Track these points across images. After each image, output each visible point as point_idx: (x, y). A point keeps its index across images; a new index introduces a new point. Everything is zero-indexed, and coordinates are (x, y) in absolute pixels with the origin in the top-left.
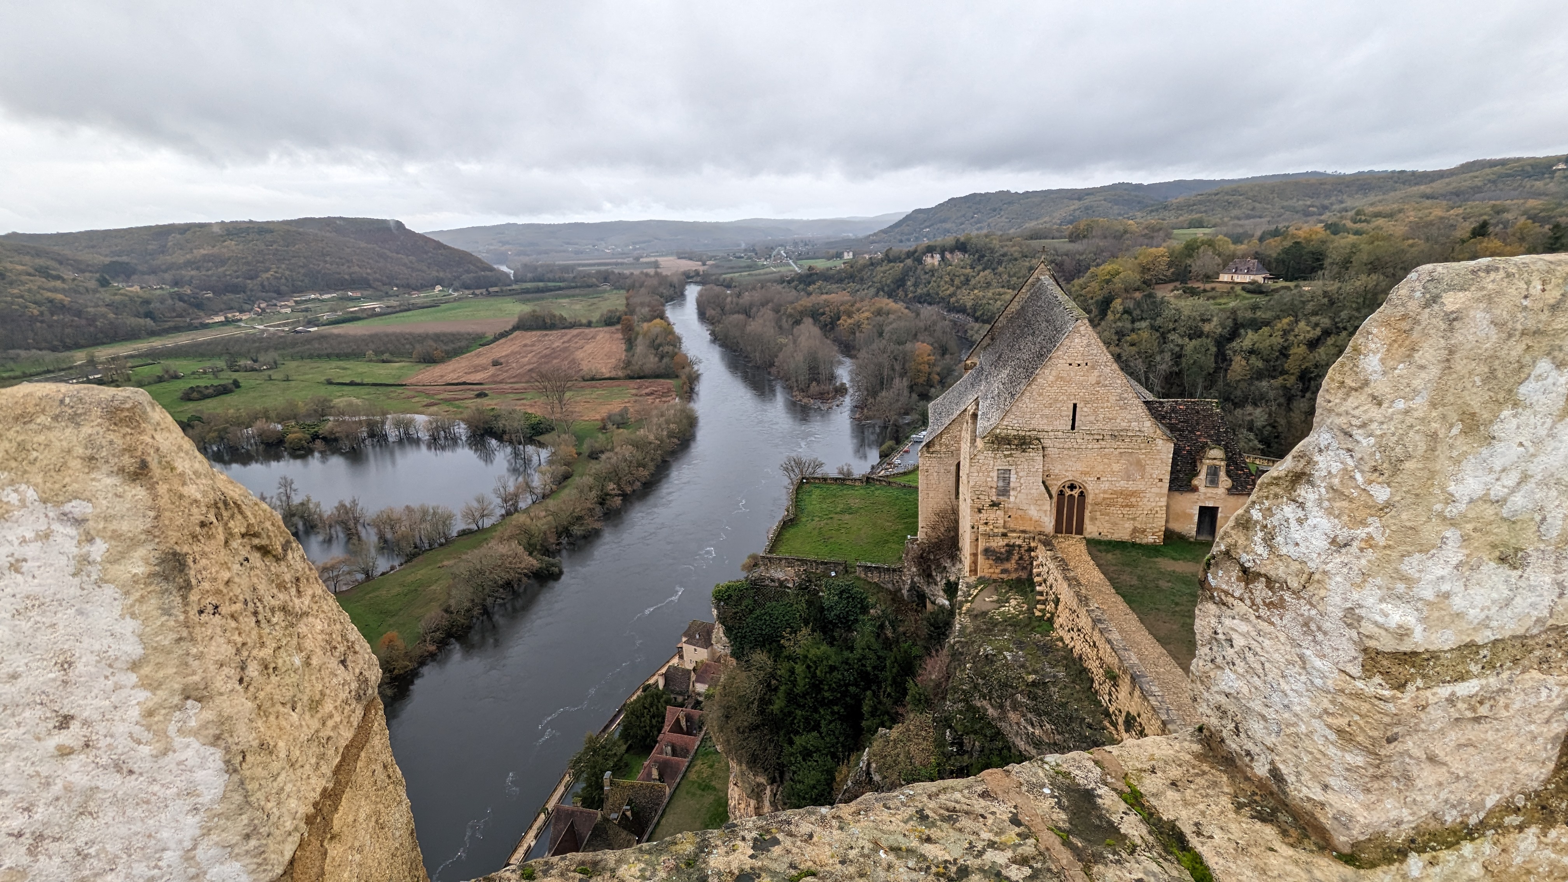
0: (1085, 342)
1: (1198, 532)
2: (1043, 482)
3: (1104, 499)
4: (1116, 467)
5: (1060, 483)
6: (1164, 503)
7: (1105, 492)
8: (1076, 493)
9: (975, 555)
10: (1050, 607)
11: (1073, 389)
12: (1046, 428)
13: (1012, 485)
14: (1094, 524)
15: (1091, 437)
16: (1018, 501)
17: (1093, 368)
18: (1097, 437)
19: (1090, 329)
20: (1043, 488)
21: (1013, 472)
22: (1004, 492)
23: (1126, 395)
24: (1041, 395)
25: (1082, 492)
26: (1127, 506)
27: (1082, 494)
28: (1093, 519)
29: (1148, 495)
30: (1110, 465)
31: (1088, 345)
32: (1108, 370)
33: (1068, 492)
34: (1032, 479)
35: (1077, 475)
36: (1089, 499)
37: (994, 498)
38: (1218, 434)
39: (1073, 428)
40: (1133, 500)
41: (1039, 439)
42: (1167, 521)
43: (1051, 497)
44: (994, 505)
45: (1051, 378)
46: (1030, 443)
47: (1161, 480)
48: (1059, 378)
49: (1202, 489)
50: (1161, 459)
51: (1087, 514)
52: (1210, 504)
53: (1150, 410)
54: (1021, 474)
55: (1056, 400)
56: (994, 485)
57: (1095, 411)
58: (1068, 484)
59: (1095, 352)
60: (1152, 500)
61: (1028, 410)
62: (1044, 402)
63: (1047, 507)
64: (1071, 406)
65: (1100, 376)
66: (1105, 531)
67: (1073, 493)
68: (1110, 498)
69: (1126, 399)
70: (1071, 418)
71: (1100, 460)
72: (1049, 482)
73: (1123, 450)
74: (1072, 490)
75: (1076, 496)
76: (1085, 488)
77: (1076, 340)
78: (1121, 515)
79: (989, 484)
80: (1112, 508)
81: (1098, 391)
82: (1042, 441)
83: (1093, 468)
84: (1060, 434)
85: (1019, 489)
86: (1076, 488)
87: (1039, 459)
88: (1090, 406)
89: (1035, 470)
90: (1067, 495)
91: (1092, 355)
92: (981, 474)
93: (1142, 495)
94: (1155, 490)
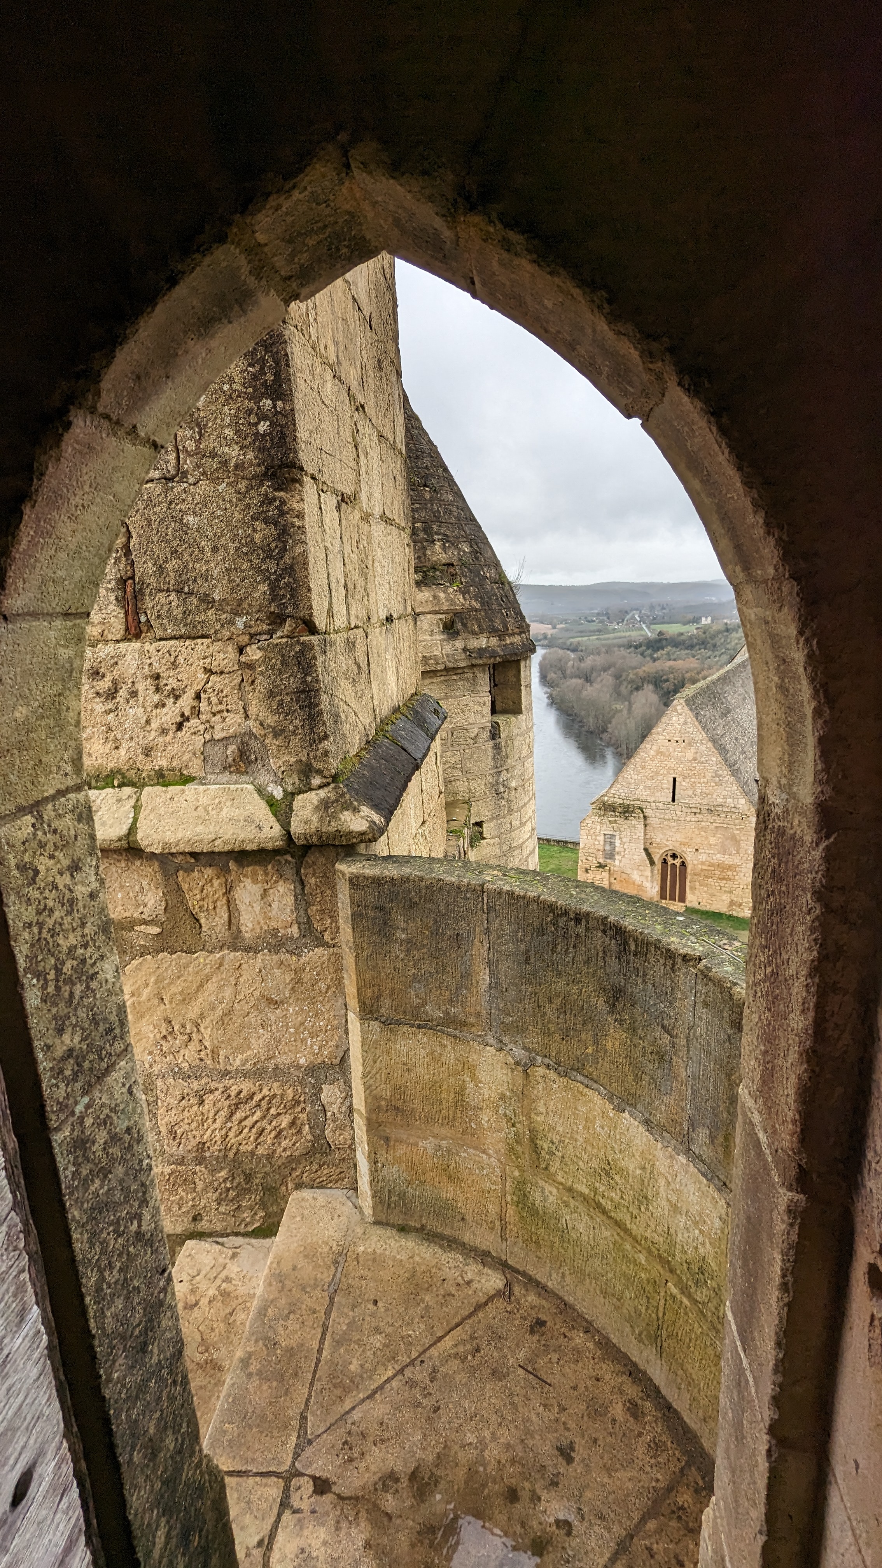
0: (682, 720)
2: (646, 850)
3: (702, 870)
4: (713, 840)
5: (661, 852)
7: (703, 863)
8: (677, 862)
11: (672, 764)
12: (648, 798)
13: (616, 849)
14: (694, 894)
15: (689, 811)
16: (622, 865)
17: (690, 745)
18: (694, 810)
19: (686, 708)
20: (644, 854)
21: (617, 837)
22: (611, 855)
23: (720, 772)
24: (643, 767)
25: (683, 862)
26: (724, 879)
27: (683, 864)
28: (693, 889)
30: (707, 838)
31: (685, 723)
32: (703, 748)
33: (670, 861)
34: (634, 846)
35: (677, 845)
36: (689, 870)
37: (601, 861)
39: (673, 800)
40: (730, 873)
41: (640, 808)
43: (652, 863)
44: (601, 866)
45: (652, 752)
46: (633, 812)
48: (659, 752)
51: (688, 884)
54: (624, 840)
55: (657, 774)
56: (601, 848)
57: (693, 785)
58: (670, 853)
59: (691, 730)
60: (747, 875)
61: (633, 781)
62: (647, 774)
63: (648, 873)
64: (671, 780)
65: (696, 753)
66: (704, 901)
67: (675, 862)
68: (708, 870)
69: (720, 775)
70: (671, 790)
71: (697, 832)
72: (651, 850)
73: (718, 825)
74: (674, 859)
75: (678, 865)
76: (685, 858)
77: (674, 718)
78: (718, 888)
79: (596, 848)
80: (710, 880)
81: (695, 767)
82: (644, 810)
83: (691, 839)
84: (661, 805)
85: (622, 854)
86: (677, 857)
87: (641, 827)
88: (688, 780)
89: (637, 837)
90: (669, 863)
91: (688, 733)
92: (589, 837)
93: (737, 869)
94: (750, 865)
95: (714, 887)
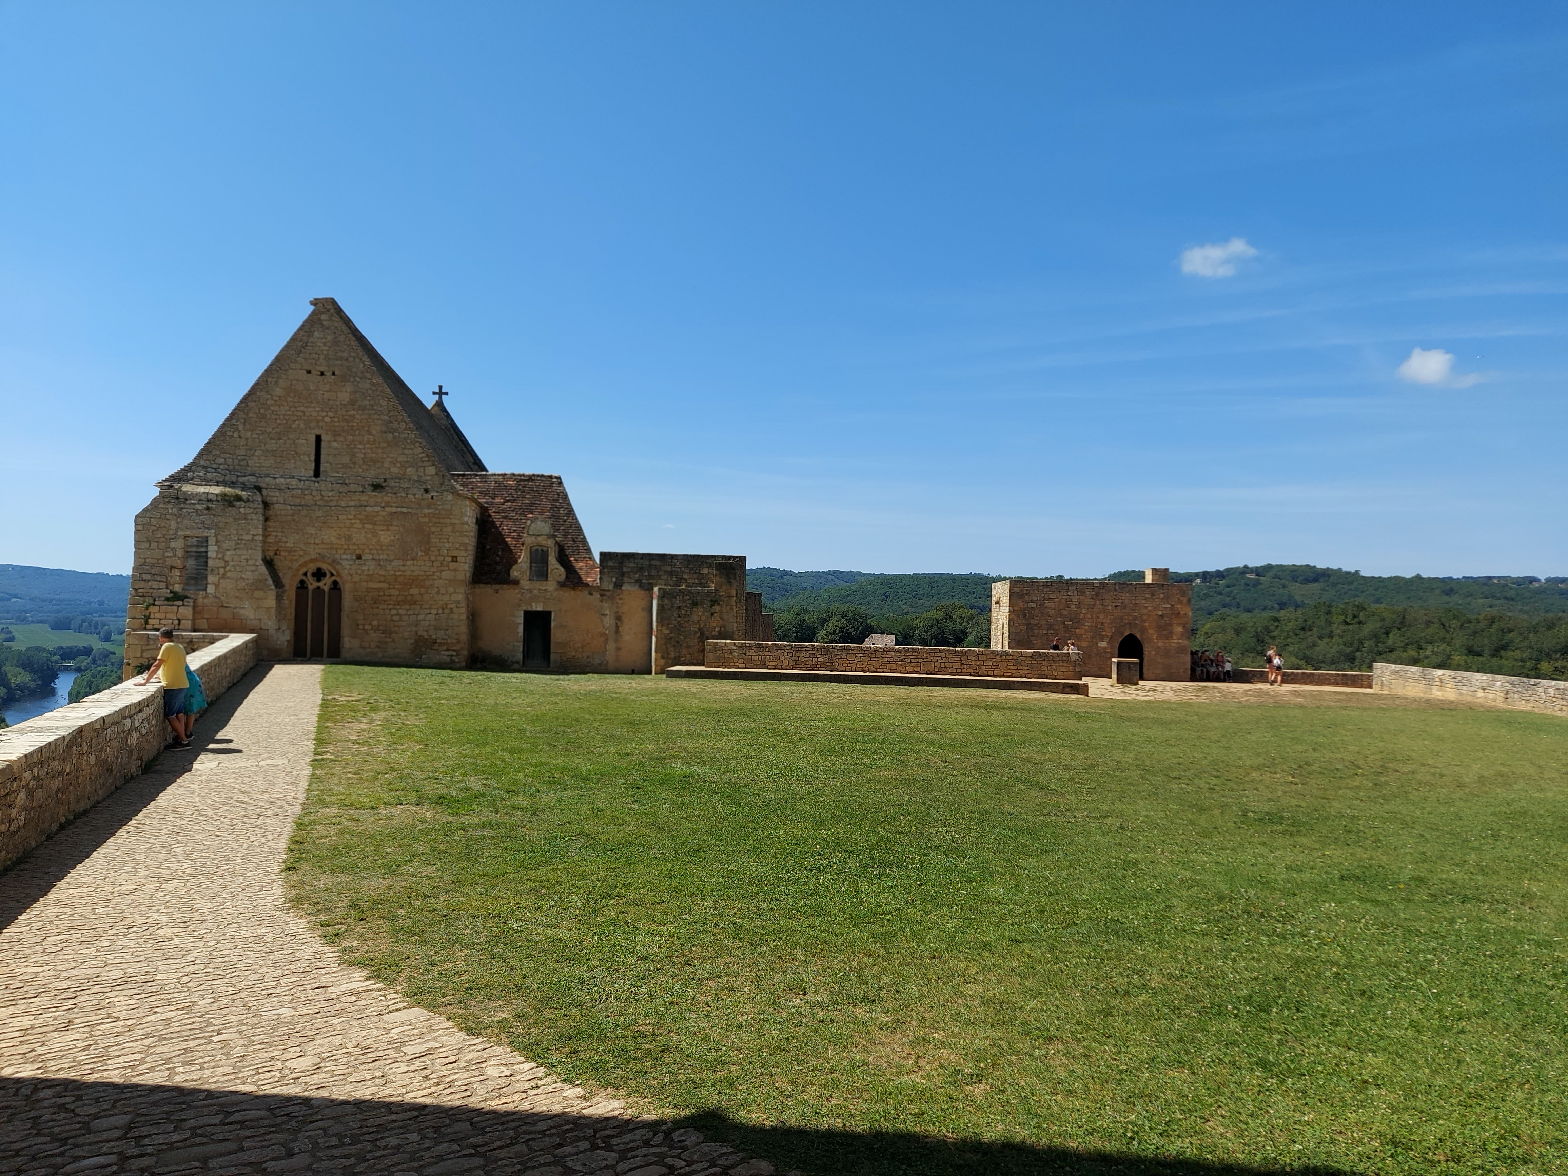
0: (329, 338)
1: (526, 654)
2: (269, 563)
3: (369, 589)
4: (385, 537)
5: (296, 566)
6: (464, 599)
7: (369, 579)
8: (325, 584)
11: (313, 412)
12: (272, 473)
13: (211, 564)
14: (354, 635)
15: (344, 489)
16: (220, 592)
17: (344, 379)
18: (353, 488)
20: (263, 569)
21: (212, 541)
22: (198, 578)
23: (395, 425)
24: (263, 418)
25: (335, 583)
26: (405, 602)
27: (335, 585)
28: (353, 626)
29: (438, 583)
30: (375, 535)
31: (335, 343)
32: (366, 383)
33: (312, 584)
34: (245, 555)
35: (325, 552)
36: (346, 594)
37: (178, 588)
39: (317, 473)
40: (414, 591)
41: (257, 487)
42: (471, 631)
43: (279, 585)
44: (177, 598)
45: (278, 391)
47: (454, 559)
48: (291, 392)
49: (525, 583)
50: (453, 525)
51: (344, 618)
52: (540, 608)
54: (225, 545)
55: (288, 428)
56: (179, 563)
57: (349, 447)
58: (312, 568)
59: (345, 355)
60: (443, 591)
61: (243, 442)
62: (269, 430)
63: (271, 601)
64: (313, 439)
65: (355, 392)
66: (373, 645)
67: (321, 584)
68: (379, 589)
69: (396, 430)
70: (313, 458)
71: (360, 526)
72: (278, 563)
73: (394, 510)
74: (319, 580)
75: (326, 589)
76: (339, 575)
77: (316, 334)
78: (396, 618)
79: (169, 562)
80: (382, 606)
81: (353, 416)
82: (264, 492)
83: (349, 538)
84: (294, 482)
85: (222, 571)
86: (324, 575)
87: (257, 519)
88: (341, 439)
89: (249, 537)
90: (311, 588)
91: (341, 359)
92: (154, 545)
93: (427, 583)
94: (446, 574)
95: (389, 618)
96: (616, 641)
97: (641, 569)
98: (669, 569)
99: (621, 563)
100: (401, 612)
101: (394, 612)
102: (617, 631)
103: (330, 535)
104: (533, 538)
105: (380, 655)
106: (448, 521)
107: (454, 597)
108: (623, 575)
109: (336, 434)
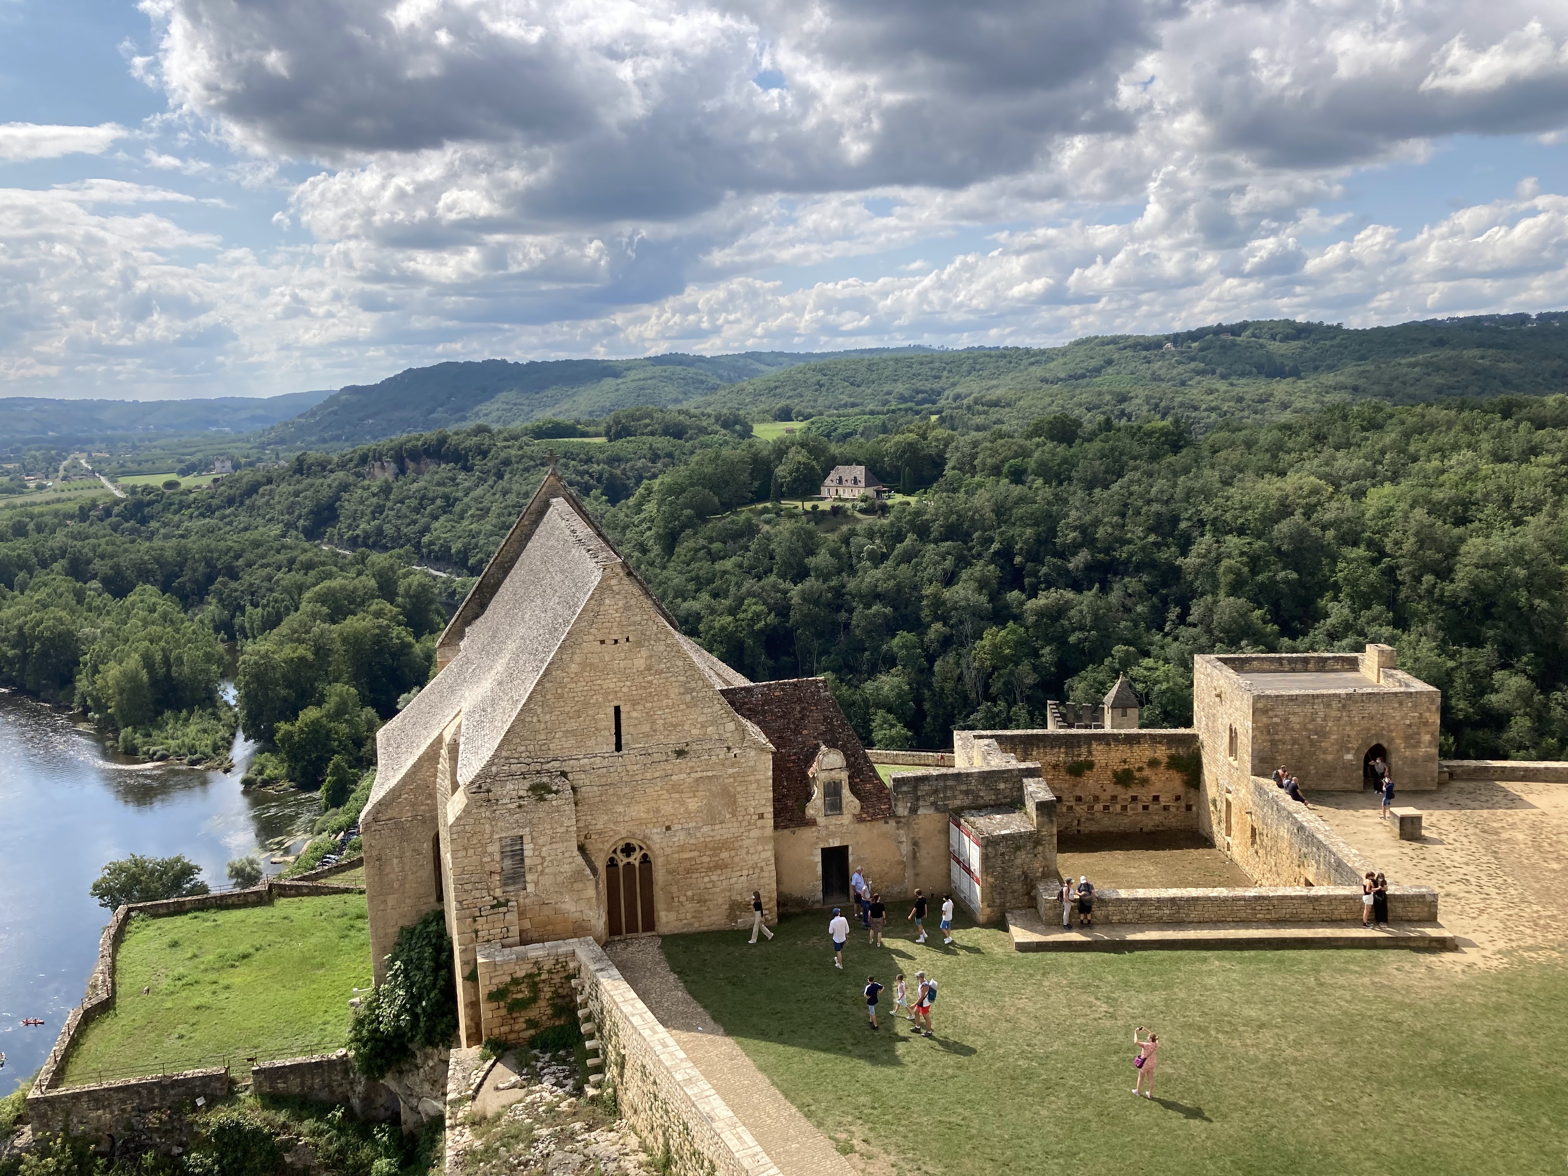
0: (621, 603)
1: (825, 892)
2: (582, 849)
3: (681, 861)
4: (693, 804)
5: (607, 846)
6: (769, 854)
7: (682, 848)
8: (635, 859)
9: (474, 1005)
10: (612, 1072)
11: (610, 684)
12: (574, 754)
13: (528, 862)
14: (670, 909)
15: (649, 760)
16: (540, 889)
17: (639, 644)
18: (656, 758)
19: (626, 581)
20: (580, 860)
21: (527, 839)
22: (515, 877)
23: (693, 684)
24: (560, 697)
25: (645, 856)
26: (716, 867)
27: (645, 859)
28: (668, 900)
29: (746, 843)
30: (683, 803)
31: (627, 608)
32: (661, 646)
33: (622, 860)
34: (560, 847)
35: (634, 827)
36: (658, 866)
37: (498, 893)
38: (831, 730)
39: (619, 747)
40: (724, 855)
41: (564, 774)
42: (778, 882)
43: (594, 871)
44: (500, 903)
45: (574, 668)
46: (551, 783)
47: (761, 816)
48: (586, 666)
49: (821, 820)
50: (757, 781)
51: (658, 893)
52: (836, 843)
53: (732, 703)
54: (540, 841)
55: (586, 704)
56: (497, 867)
57: (649, 716)
58: (621, 845)
59: (638, 618)
60: (752, 850)
61: (543, 726)
62: (567, 709)
63: (591, 892)
64: (612, 711)
65: (651, 656)
66: (689, 916)
67: (631, 860)
68: (690, 859)
69: (693, 690)
70: (613, 731)
71: (666, 796)
72: (589, 847)
73: (699, 775)
74: (628, 856)
75: (637, 864)
76: (649, 848)
77: (607, 601)
78: (709, 885)
79: (487, 868)
80: (695, 875)
81: (650, 682)
82: (570, 776)
83: (658, 810)
84: (598, 760)
85: (540, 868)
86: (634, 850)
87: (569, 809)
88: (640, 707)
89: (563, 829)
90: (621, 865)
91: (634, 623)
92: (471, 852)
93: (736, 845)
94: (755, 833)
95: (702, 886)
96: (915, 867)
97: (936, 792)
98: (964, 788)
99: (915, 789)
100: (714, 878)
101: (706, 879)
102: (914, 857)
103: (638, 811)
104: (826, 773)
105: (696, 925)
106: (752, 778)
107: (764, 855)
108: (918, 799)
109: (634, 703)
